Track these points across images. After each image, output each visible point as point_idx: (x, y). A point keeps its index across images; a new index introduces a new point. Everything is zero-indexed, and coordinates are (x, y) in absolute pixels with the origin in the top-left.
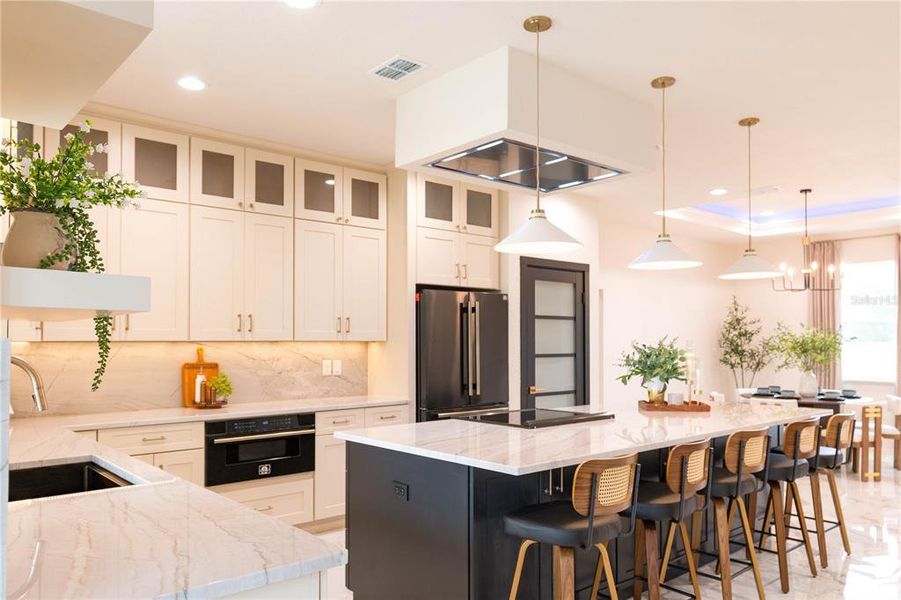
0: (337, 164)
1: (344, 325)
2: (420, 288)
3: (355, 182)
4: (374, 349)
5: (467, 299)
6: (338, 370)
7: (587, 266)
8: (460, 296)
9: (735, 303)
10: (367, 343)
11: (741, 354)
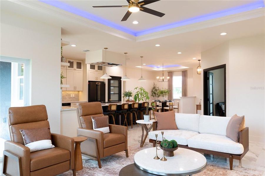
0: (74, 59)
1: (75, 88)
2: (89, 82)
3: (77, 62)
4: (80, 92)
5: (98, 83)
6: (73, 96)
7: (121, 77)
8: (97, 83)
9: (154, 84)
10: (79, 91)
11: (155, 94)
